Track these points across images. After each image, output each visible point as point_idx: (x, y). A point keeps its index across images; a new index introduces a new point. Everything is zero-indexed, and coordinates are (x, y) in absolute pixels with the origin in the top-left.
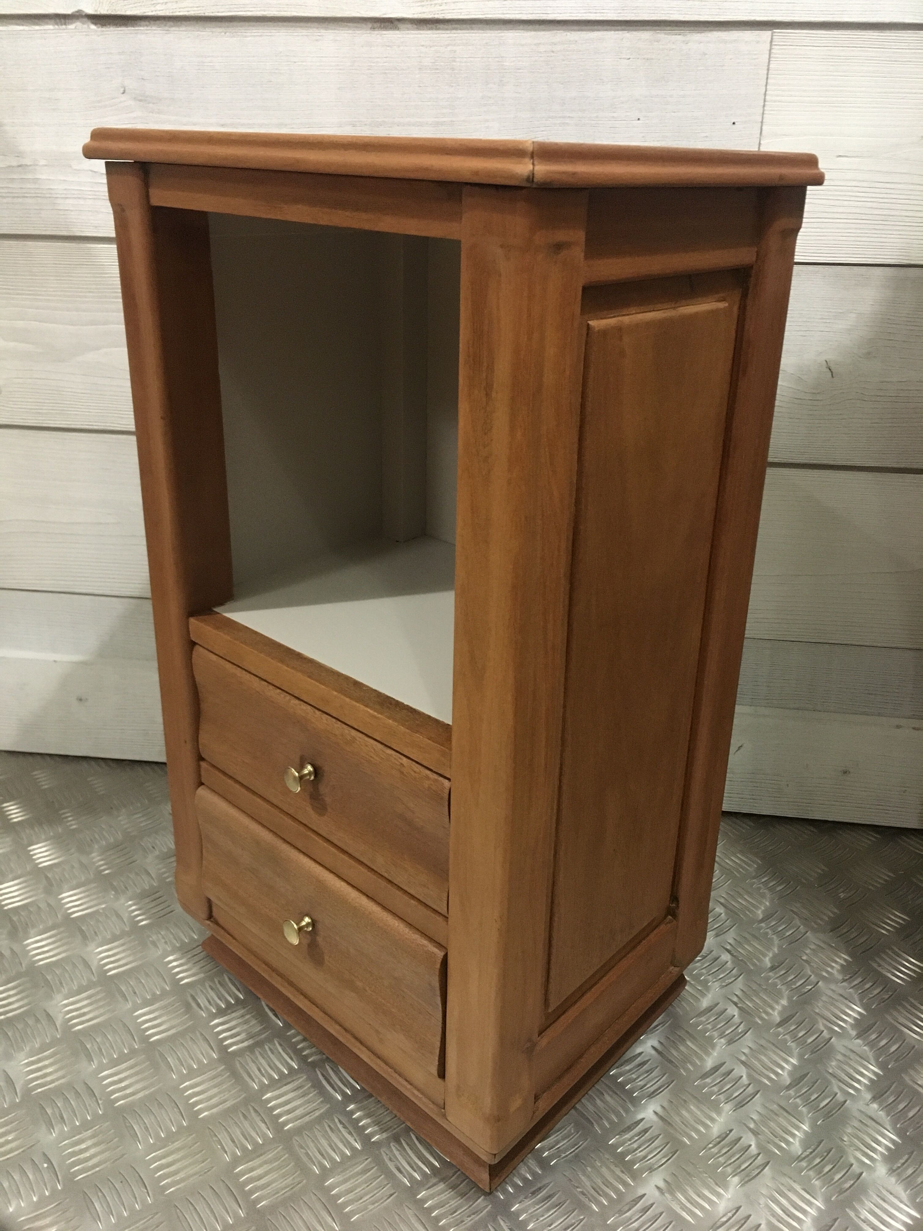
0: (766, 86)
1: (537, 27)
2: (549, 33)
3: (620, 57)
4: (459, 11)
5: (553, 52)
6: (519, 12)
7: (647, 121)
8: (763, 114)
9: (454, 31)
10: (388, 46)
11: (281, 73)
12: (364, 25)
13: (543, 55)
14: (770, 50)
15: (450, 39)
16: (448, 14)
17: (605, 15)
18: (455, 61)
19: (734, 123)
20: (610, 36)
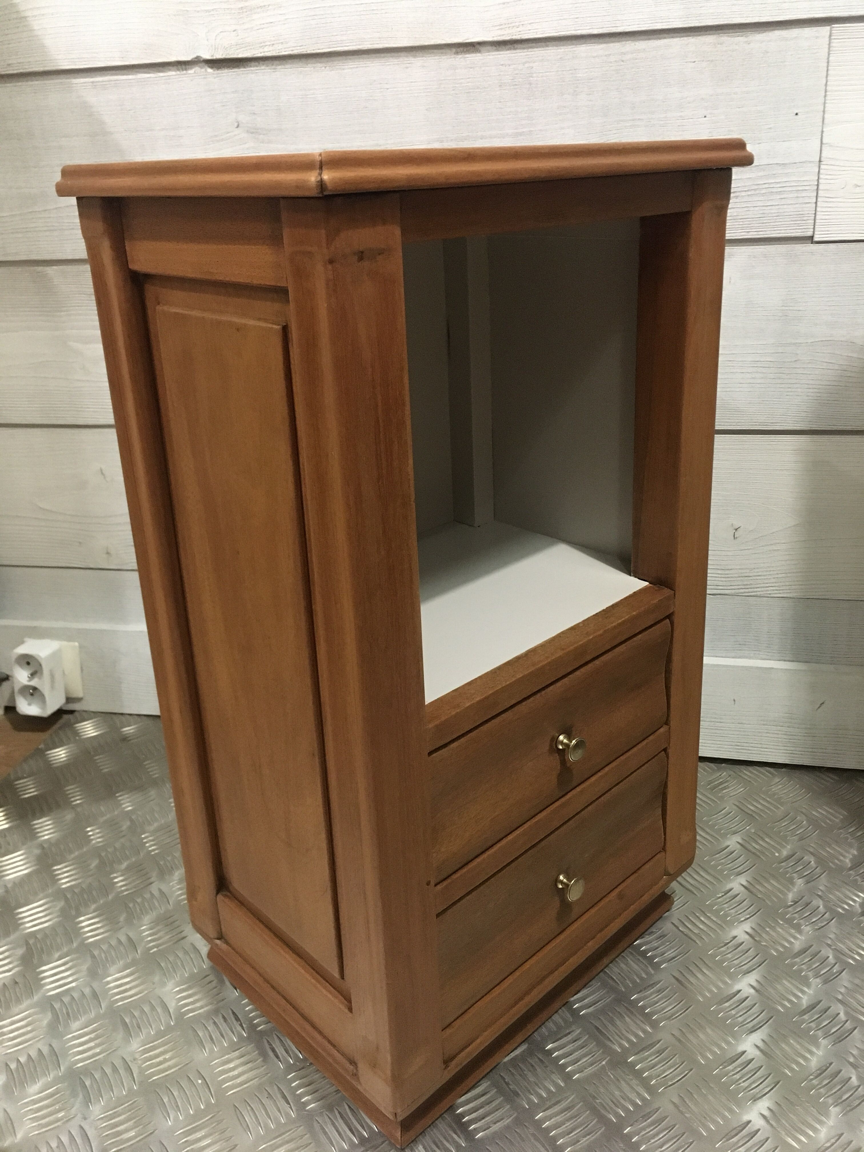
0: (827, 77)
1: (607, 39)
2: (618, 44)
3: (686, 61)
4: (535, 31)
5: (623, 61)
6: (590, 27)
7: (713, 118)
8: (825, 103)
9: (530, 50)
10: (471, 68)
11: (375, 100)
12: (449, 51)
13: (612, 65)
14: (829, 44)
15: (527, 57)
16: (525, 35)
17: (671, 23)
18: (532, 77)
19: (797, 114)
20: (676, 43)
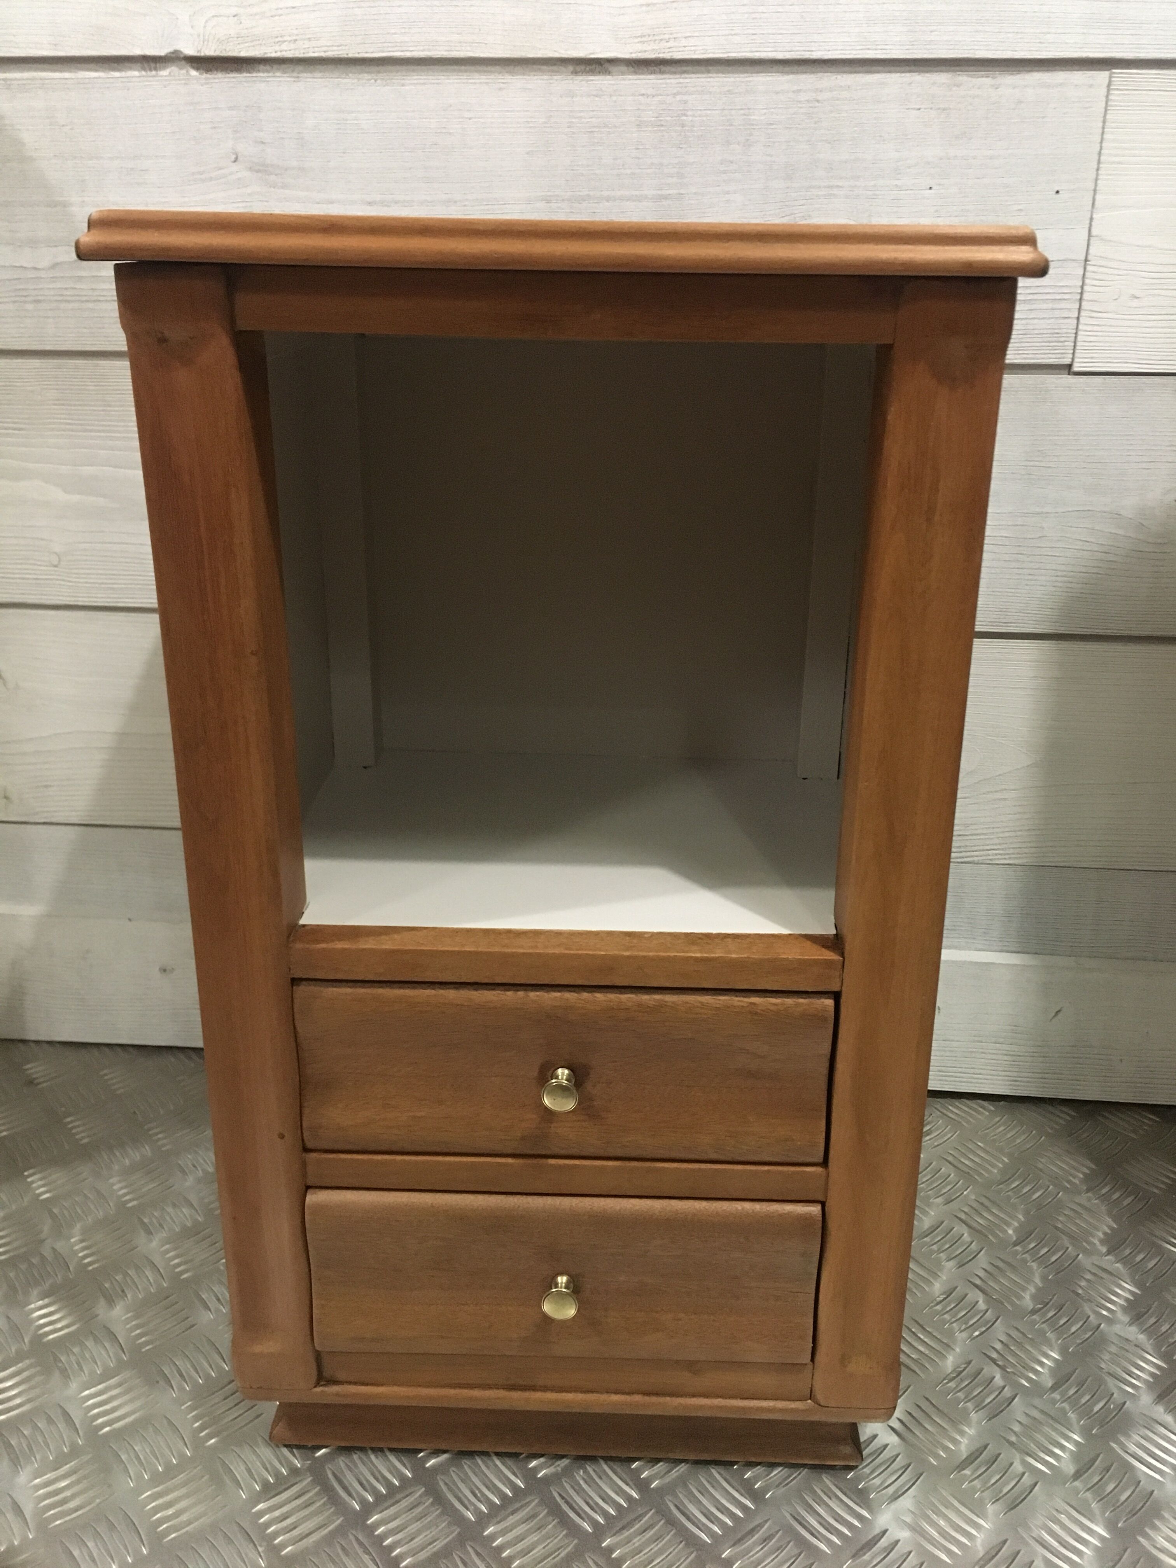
0: (1101, 142)
1: (795, 68)
2: (812, 76)
3: (907, 107)
4: (693, 48)
5: (818, 101)
6: (773, 49)
7: (943, 191)
8: (1096, 180)
9: (683, 76)
10: (597, 96)
11: (450, 134)
12: (562, 69)
13: (803, 105)
14: (1107, 97)
15: (680, 85)
16: (677, 53)
17: (888, 51)
18: (686, 115)
19: (1058, 192)
20: (895, 80)
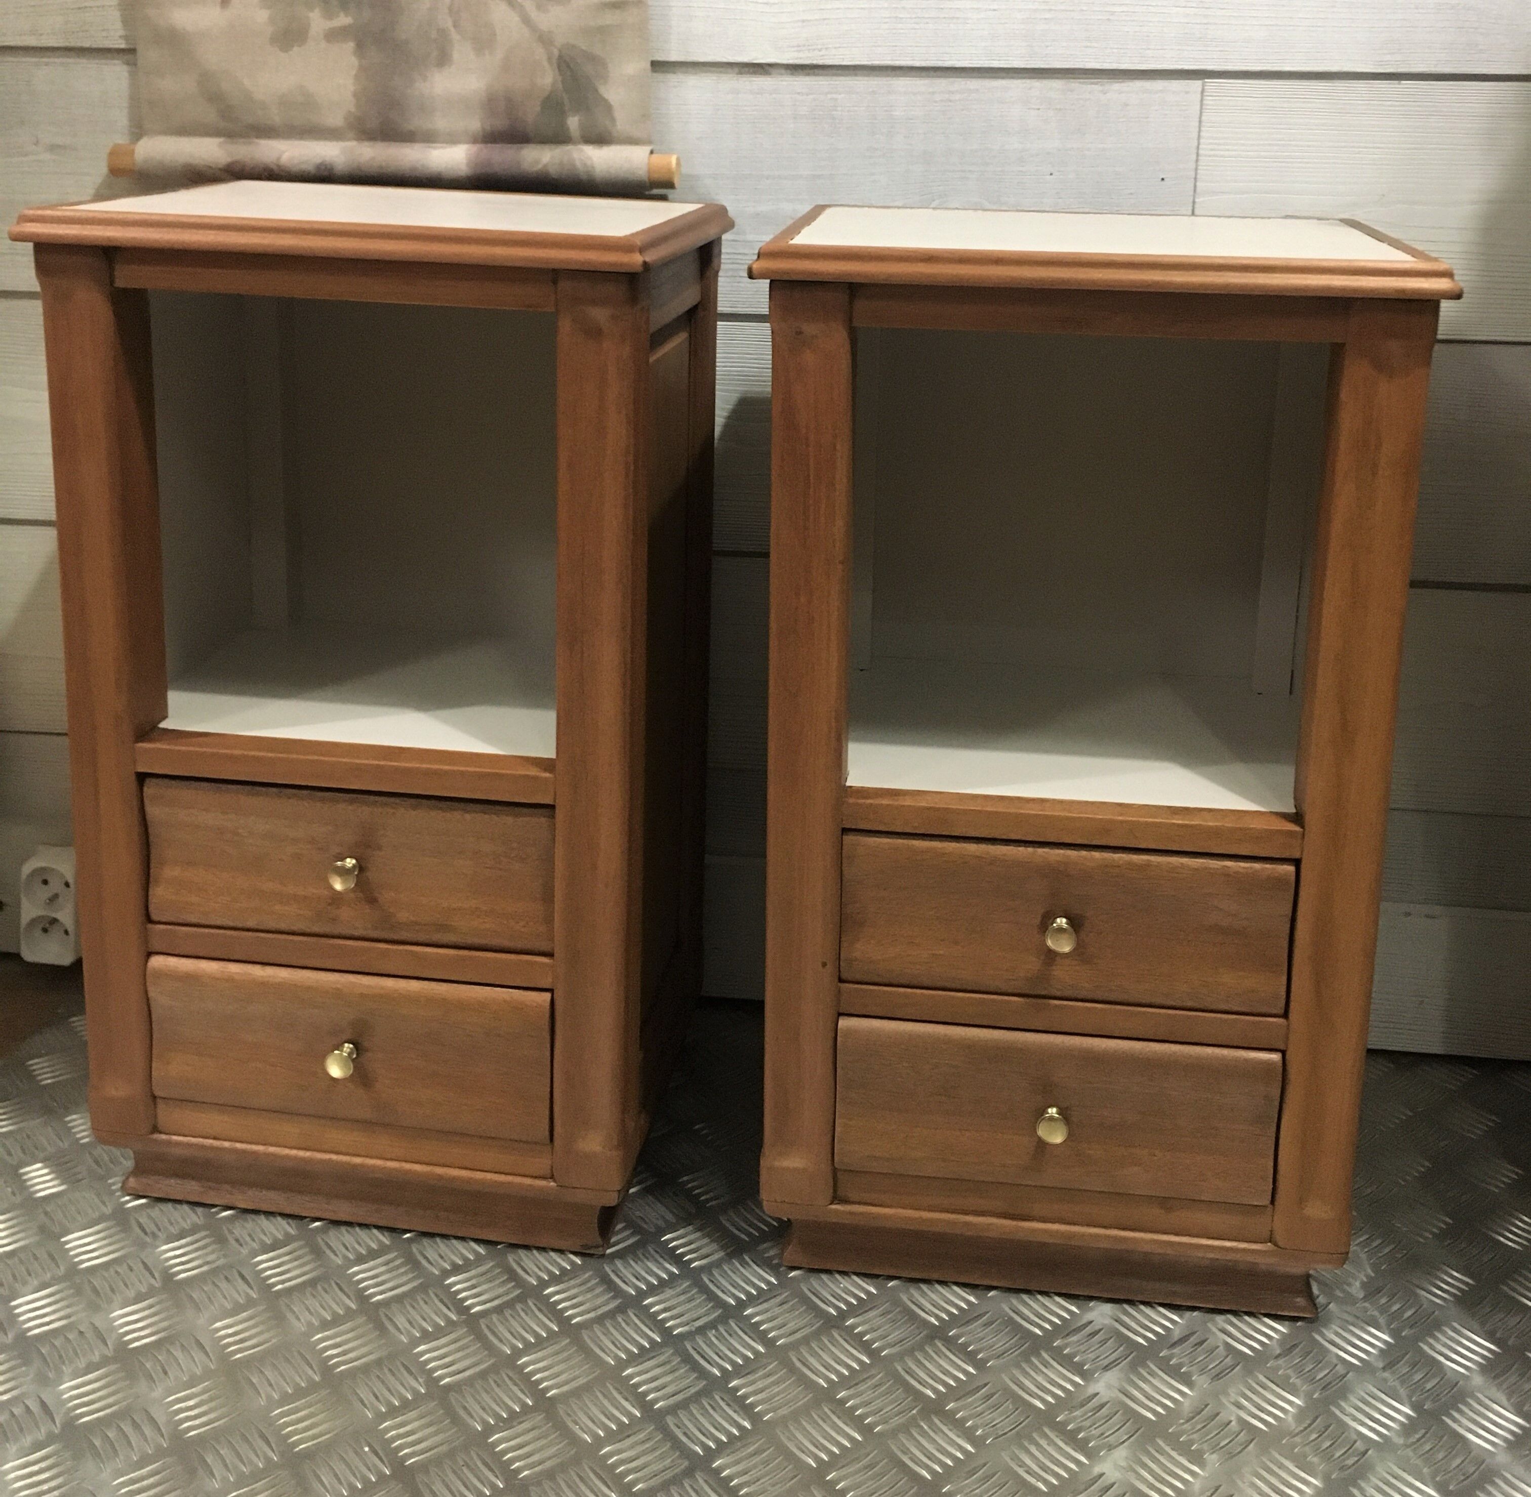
0: (1199, 139)
2: (944, 81)
3: (1028, 107)
6: (911, 58)
7: (1062, 177)
8: (1196, 169)
9: (835, 78)
10: (758, 94)
12: (729, 71)
13: (938, 104)
14: (1202, 100)
15: (830, 86)
16: (829, 60)
18: (836, 110)
19: (1163, 179)
20: (1018, 85)
